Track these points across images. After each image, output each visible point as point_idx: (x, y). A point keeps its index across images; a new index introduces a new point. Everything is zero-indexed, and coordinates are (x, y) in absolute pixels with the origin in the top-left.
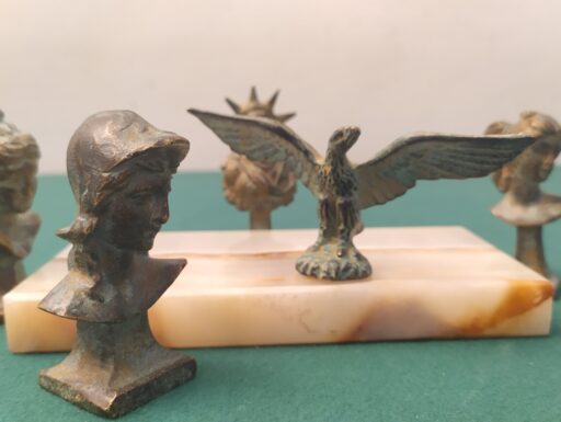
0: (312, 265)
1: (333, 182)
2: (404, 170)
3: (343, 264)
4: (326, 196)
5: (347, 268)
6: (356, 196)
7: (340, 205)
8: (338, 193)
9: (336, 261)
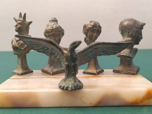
0: (66, 86)
1: (71, 58)
2: (91, 53)
3: (76, 85)
4: (68, 63)
5: (77, 86)
6: (77, 62)
7: (73, 65)
8: (72, 62)
9: (74, 84)
